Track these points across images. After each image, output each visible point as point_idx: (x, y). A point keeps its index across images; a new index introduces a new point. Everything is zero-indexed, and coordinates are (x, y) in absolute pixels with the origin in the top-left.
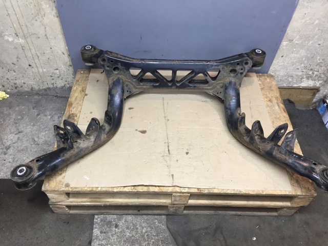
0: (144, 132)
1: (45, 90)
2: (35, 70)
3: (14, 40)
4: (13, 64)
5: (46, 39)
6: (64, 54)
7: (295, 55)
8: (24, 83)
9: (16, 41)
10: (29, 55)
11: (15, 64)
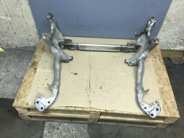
0: (76, 74)
1: (24, 47)
2: (18, 36)
3: (5, 18)
4: (5, 32)
5: (23, 18)
6: (33, 27)
7: (172, 30)
8: (13, 43)
9: (6, 19)
10: (14, 27)
11: (6, 32)
